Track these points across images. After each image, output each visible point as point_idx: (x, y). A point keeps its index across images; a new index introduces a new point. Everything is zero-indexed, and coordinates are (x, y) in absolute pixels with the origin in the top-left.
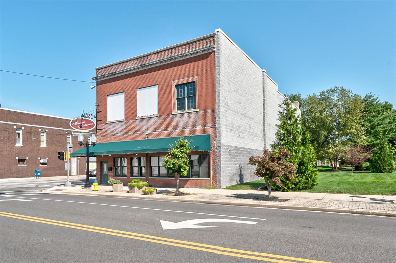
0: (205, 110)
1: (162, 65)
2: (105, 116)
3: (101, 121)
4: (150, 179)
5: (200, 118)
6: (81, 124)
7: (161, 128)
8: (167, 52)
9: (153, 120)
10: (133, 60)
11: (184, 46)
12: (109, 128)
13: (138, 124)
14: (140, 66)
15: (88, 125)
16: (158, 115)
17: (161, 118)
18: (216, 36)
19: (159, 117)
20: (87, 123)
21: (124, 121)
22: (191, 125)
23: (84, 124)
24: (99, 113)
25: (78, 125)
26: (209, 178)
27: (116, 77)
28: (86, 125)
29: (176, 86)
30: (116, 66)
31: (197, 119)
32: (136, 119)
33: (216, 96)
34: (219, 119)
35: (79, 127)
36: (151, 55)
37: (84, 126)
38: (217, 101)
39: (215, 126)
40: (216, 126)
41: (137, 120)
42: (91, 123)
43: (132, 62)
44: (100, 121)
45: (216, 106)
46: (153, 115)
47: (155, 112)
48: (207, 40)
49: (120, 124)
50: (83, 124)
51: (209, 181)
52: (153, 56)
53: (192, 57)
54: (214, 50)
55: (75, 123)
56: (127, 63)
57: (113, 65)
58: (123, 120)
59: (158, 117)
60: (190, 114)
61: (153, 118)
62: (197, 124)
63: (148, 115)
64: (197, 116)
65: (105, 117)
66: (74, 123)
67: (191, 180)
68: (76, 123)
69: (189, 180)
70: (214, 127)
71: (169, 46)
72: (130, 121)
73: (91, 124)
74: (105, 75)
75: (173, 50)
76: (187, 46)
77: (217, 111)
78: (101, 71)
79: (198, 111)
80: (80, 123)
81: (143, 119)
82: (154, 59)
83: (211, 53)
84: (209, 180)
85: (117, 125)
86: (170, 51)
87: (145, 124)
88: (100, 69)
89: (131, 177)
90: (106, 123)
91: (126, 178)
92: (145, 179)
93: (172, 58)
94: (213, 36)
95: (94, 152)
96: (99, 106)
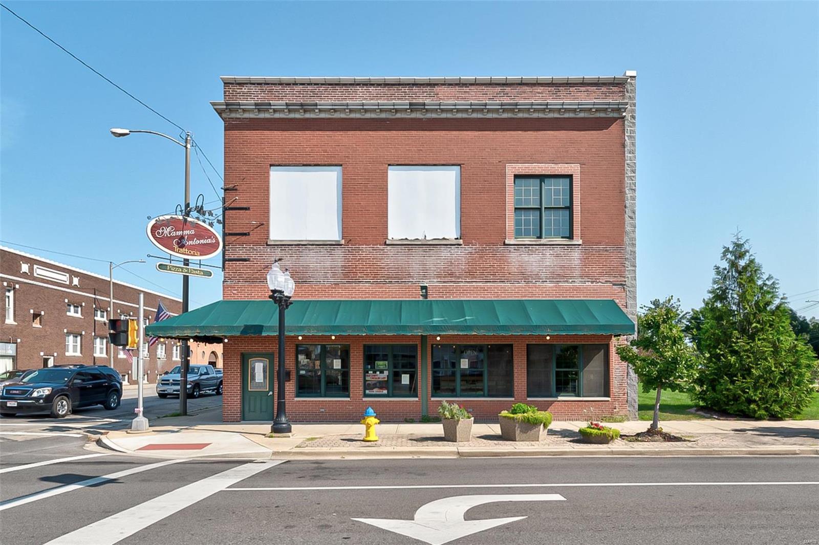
0: (599, 243)
1: (475, 118)
2: (263, 224)
3: (245, 234)
4: (433, 401)
5: (585, 261)
6: (182, 237)
7: (471, 273)
8: (491, 90)
9: (445, 253)
10: (373, 85)
11: (542, 88)
12: (280, 259)
13: (390, 259)
14: (407, 105)
15: (202, 241)
16: (461, 241)
17: (469, 249)
18: (628, 87)
19: (463, 246)
20: (200, 237)
21: (341, 245)
22: (558, 276)
23: (191, 238)
24: (231, 211)
25: (173, 238)
26: (607, 394)
27: (307, 119)
28: (196, 242)
29: (517, 177)
30: (309, 88)
31: (577, 262)
32: (387, 243)
33: (626, 216)
34: (633, 269)
35: (176, 246)
36: (437, 84)
37: (191, 242)
38: (628, 228)
39: (624, 283)
40: (625, 281)
41: (389, 248)
42: (210, 237)
43: (371, 89)
44: (238, 237)
45: (627, 240)
46: (444, 239)
47: (451, 232)
48: (604, 89)
49: (323, 251)
50: (186, 237)
51: (607, 403)
52: (445, 89)
53: (564, 118)
54: (624, 114)
55: (163, 229)
56: (350, 89)
57: (295, 84)
58: (337, 243)
59: (460, 245)
60: (558, 250)
61: (443, 248)
62: (577, 273)
63: (425, 236)
64: (576, 255)
65: (264, 225)
66: (161, 231)
67: (558, 401)
68: (167, 231)
69: (556, 401)
70: (621, 285)
71: (499, 76)
72: (364, 246)
73: (209, 241)
74: (270, 104)
75: (508, 89)
76: (550, 88)
77: (629, 249)
78: (245, 89)
79: (580, 245)
80: (179, 233)
81: (408, 245)
82: (448, 98)
83: (616, 119)
84: (608, 401)
85: (312, 254)
86: (499, 89)
87: (415, 262)
88: (241, 84)
89: (364, 399)
90: (267, 243)
91: (346, 401)
92: (416, 401)
93: (513, 108)
94: (619, 84)
95: (263, 326)
96: (236, 190)
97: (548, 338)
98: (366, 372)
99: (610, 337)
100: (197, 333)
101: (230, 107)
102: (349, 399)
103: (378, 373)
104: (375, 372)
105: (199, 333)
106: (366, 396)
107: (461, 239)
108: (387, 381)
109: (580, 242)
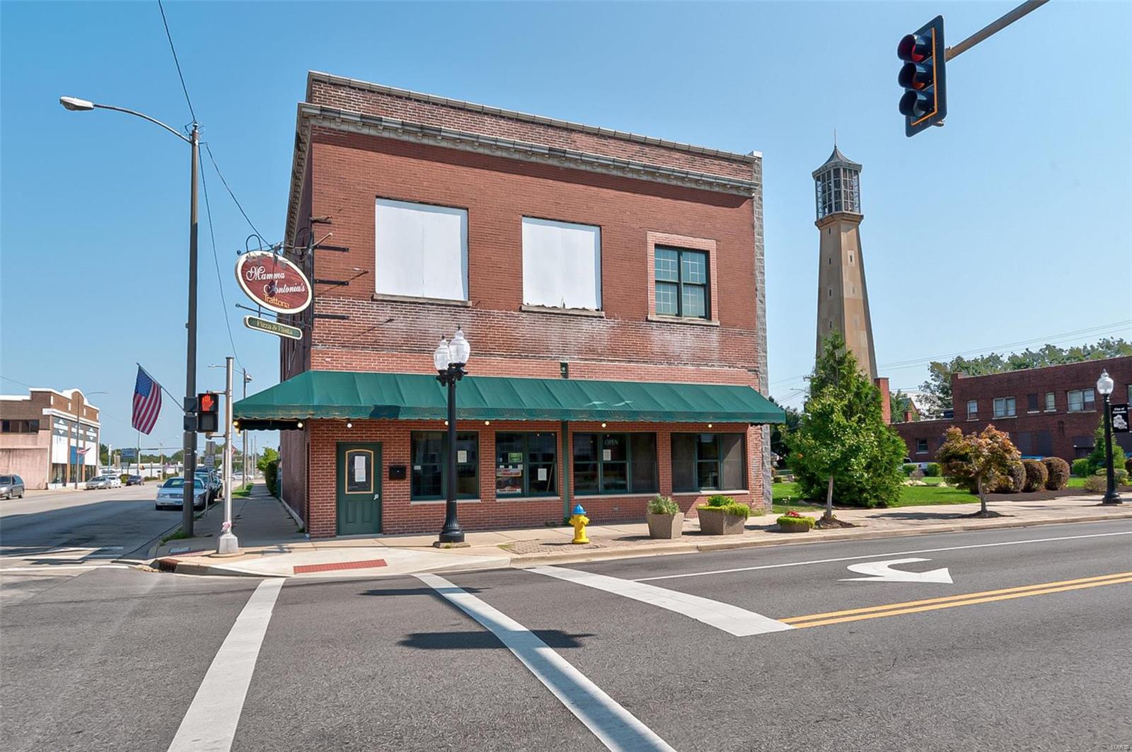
0: (734, 326)
2: (366, 272)
3: (343, 284)
5: (723, 342)
6: (272, 283)
7: (613, 352)
8: (629, 147)
9: (586, 325)
10: (503, 117)
11: (679, 154)
12: (390, 320)
13: (526, 329)
14: (546, 150)
15: (292, 289)
16: (603, 314)
17: (611, 322)
18: (755, 166)
19: (605, 319)
20: (290, 283)
21: (468, 307)
22: (700, 359)
23: (281, 283)
24: (322, 251)
25: (263, 282)
26: (745, 486)
27: (424, 146)
28: (286, 289)
29: (657, 246)
30: (426, 106)
31: (716, 345)
32: (523, 309)
33: (757, 299)
34: (764, 354)
35: (266, 295)
36: (574, 130)
37: (281, 290)
38: (759, 312)
39: (757, 369)
40: (758, 367)
41: (524, 315)
42: (300, 285)
43: (502, 122)
44: (333, 286)
45: (758, 323)
46: (584, 309)
47: (592, 304)
48: (735, 166)
49: (446, 314)
50: (276, 282)
51: (746, 496)
52: (584, 138)
53: (700, 190)
54: (753, 195)
55: (253, 270)
56: (476, 116)
57: (409, 99)
58: (464, 304)
59: (602, 317)
60: (698, 330)
61: (584, 320)
62: (716, 356)
63: (564, 305)
64: (715, 336)
65: (368, 273)
66: (251, 272)
67: (703, 496)
68: (257, 272)
69: (699, 496)
70: (755, 371)
71: (639, 133)
72: (496, 311)
73: (298, 289)
75: (647, 150)
76: (686, 156)
77: (760, 333)
78: (342, 93)
79: (717, 326)
80: (270, 276)
81: (548, 314)
82: (586, 148)
83: (746, 198)
84: (747, 494)
85: (432, 316)
86: (637, 148)
87: (554, 333)
88: (337, 85)
89: (498, 500)
90: (372, 297)
91: (476, 503)
92: (558, 501)
93: (654, 172)
94: (748, 162)
95: (399, 407)
96: (330, 223)
97: (710, 426)
98: (497, 466)
99: (746, 426)
100: (310, 414)
101: (325, 113)
102: (479, 501)
103: (511, 467)
104: (507, 467)
105: (313, 415)
106: (499, 496)
107: (602, 310)
108: (521, 477)
109: (718, 324)
